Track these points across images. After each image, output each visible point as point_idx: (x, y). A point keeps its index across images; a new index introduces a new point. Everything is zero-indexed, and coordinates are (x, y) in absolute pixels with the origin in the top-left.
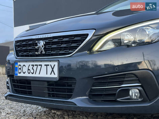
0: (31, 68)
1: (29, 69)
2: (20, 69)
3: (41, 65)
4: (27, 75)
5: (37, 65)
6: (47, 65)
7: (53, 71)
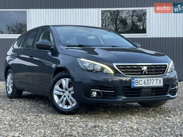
0: (146, 81)
1: (144, 82)
2: (138, 82)
3: (153, 80)
4: (143, 85)
5: (151, 80)
6: (157, 80)
7: (160, 82)
